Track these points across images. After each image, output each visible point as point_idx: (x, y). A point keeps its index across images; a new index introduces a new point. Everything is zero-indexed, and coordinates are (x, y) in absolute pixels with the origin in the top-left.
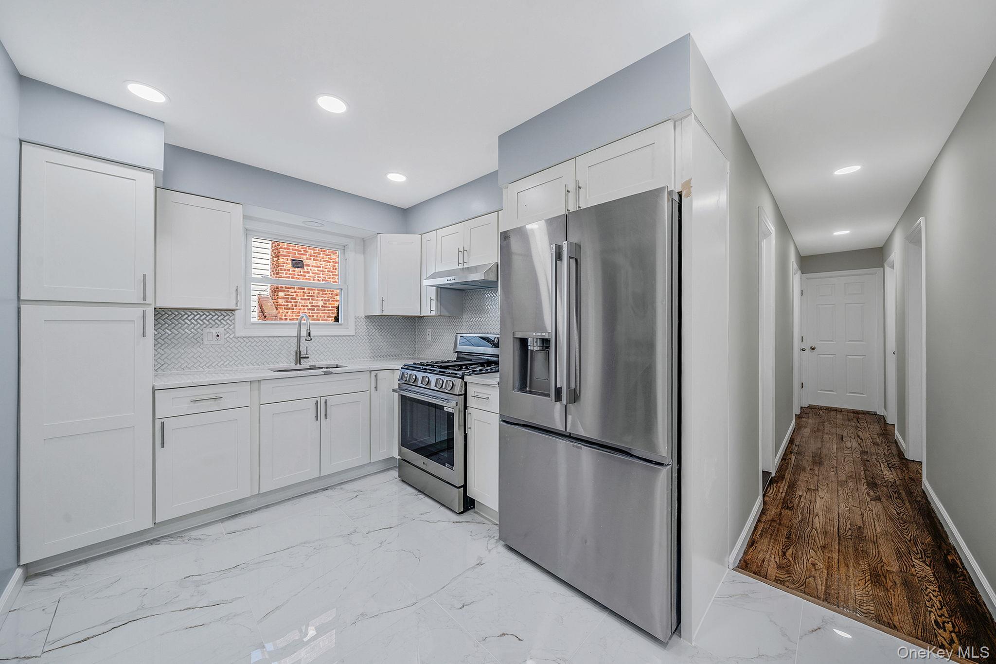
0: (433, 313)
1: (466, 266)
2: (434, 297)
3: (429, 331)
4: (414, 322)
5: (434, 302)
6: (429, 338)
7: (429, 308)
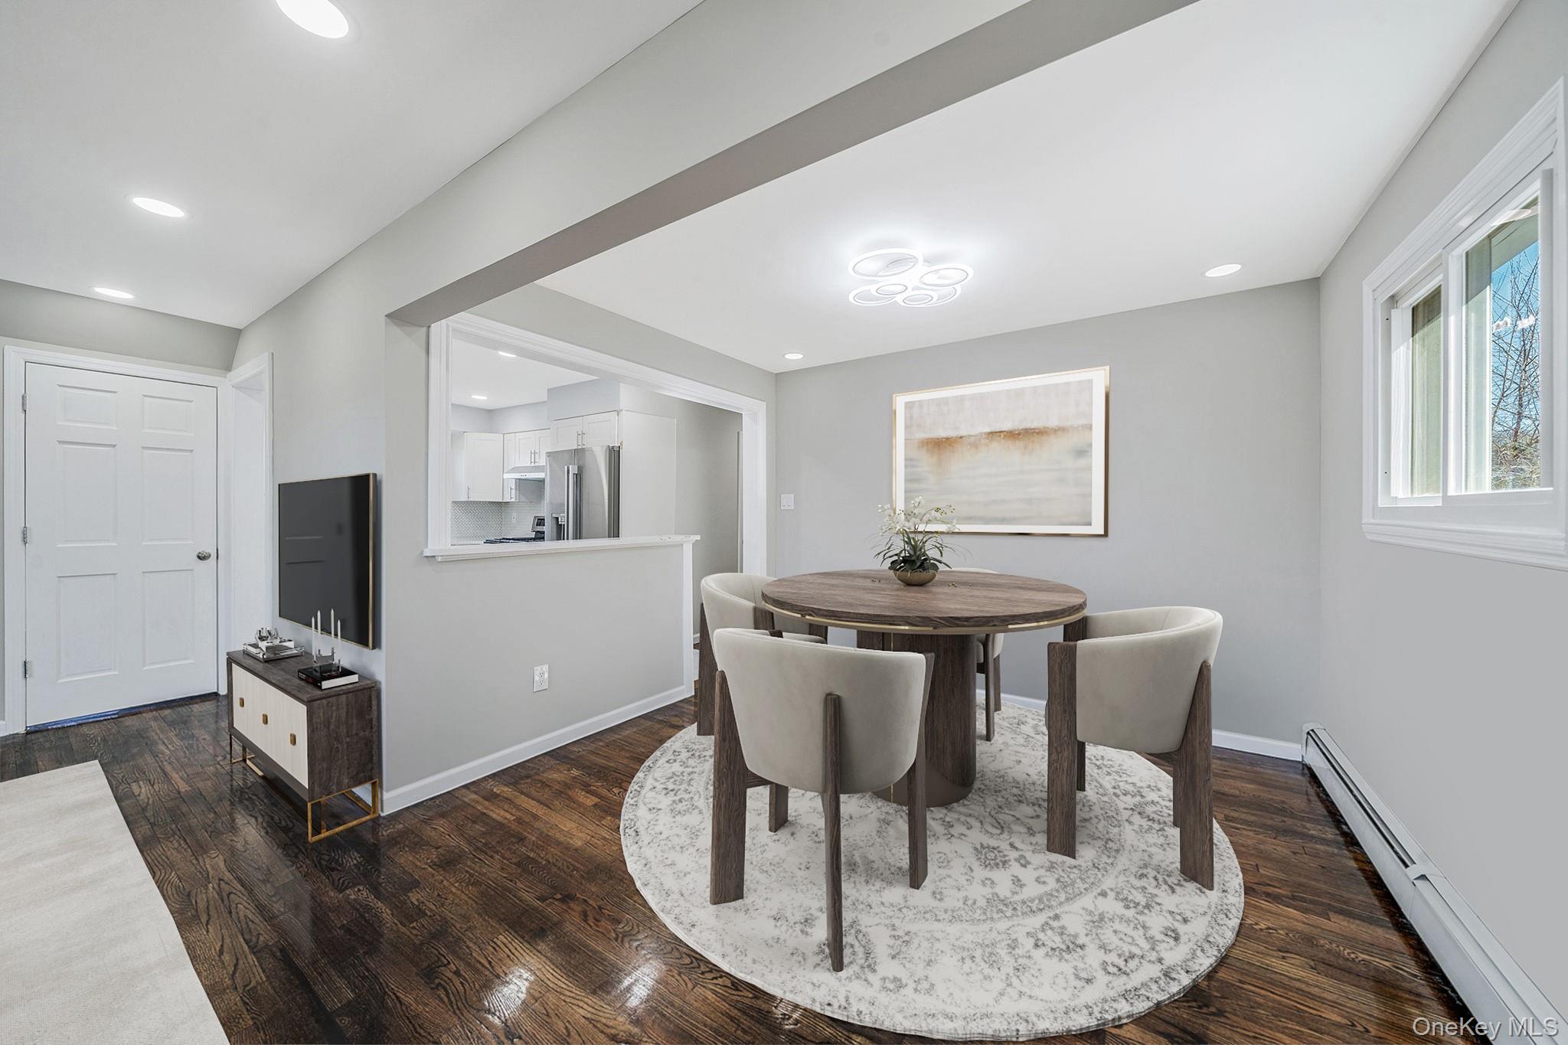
0: (513, 500)
1: (537, 464)
2: (513, 487)
3: (514, 514)
4: (501, 506)
5: (513, 491)
6: (514, 521)
7: (510, 496)
